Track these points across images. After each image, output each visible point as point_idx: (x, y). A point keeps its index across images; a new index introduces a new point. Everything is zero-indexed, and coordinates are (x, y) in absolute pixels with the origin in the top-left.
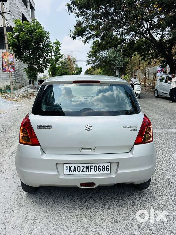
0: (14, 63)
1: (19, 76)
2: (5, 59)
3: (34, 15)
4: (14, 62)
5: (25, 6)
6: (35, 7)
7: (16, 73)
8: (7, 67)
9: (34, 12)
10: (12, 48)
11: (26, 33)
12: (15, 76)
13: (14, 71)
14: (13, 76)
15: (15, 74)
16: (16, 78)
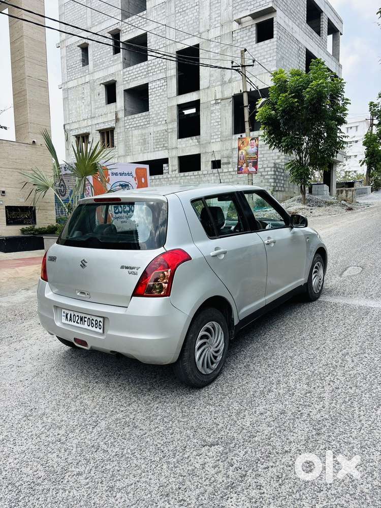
0: (257, 156)
1: (285, 179)
2: (243, 151)
3: (339, 46)
4: (257, 154)
5: (315, 33)
6: (342, 28)
7: (277, 173)
8: (245, 165)
9: (339, 39)
10: (264, 128)
11: (289, 94)
12: (274, 178)
13: (257, 170)
14: (271, 178)
15: (275, 174)
16: (277, 183)
